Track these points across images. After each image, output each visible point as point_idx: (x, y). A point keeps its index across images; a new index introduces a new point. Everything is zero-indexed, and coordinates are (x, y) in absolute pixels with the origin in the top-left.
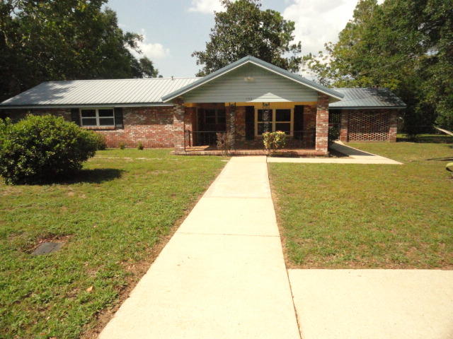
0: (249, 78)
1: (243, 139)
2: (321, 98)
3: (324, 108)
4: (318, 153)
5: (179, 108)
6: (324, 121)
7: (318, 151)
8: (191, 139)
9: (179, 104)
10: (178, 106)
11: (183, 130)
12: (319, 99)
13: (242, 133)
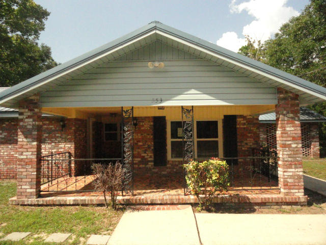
0: (157, 64)
1: (151, 164)
2: (284, 99)
3: (291, 115)
4: (289, 198)
5: (29, 117)
6: (294, 139)
7: (287, 194)
8: (73, 165)
9: (31, 110)
10: (27, 113)
11: (34, 157)
12: (279, 99)
13: (149, 155)
